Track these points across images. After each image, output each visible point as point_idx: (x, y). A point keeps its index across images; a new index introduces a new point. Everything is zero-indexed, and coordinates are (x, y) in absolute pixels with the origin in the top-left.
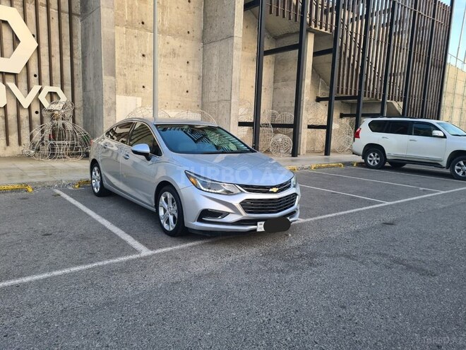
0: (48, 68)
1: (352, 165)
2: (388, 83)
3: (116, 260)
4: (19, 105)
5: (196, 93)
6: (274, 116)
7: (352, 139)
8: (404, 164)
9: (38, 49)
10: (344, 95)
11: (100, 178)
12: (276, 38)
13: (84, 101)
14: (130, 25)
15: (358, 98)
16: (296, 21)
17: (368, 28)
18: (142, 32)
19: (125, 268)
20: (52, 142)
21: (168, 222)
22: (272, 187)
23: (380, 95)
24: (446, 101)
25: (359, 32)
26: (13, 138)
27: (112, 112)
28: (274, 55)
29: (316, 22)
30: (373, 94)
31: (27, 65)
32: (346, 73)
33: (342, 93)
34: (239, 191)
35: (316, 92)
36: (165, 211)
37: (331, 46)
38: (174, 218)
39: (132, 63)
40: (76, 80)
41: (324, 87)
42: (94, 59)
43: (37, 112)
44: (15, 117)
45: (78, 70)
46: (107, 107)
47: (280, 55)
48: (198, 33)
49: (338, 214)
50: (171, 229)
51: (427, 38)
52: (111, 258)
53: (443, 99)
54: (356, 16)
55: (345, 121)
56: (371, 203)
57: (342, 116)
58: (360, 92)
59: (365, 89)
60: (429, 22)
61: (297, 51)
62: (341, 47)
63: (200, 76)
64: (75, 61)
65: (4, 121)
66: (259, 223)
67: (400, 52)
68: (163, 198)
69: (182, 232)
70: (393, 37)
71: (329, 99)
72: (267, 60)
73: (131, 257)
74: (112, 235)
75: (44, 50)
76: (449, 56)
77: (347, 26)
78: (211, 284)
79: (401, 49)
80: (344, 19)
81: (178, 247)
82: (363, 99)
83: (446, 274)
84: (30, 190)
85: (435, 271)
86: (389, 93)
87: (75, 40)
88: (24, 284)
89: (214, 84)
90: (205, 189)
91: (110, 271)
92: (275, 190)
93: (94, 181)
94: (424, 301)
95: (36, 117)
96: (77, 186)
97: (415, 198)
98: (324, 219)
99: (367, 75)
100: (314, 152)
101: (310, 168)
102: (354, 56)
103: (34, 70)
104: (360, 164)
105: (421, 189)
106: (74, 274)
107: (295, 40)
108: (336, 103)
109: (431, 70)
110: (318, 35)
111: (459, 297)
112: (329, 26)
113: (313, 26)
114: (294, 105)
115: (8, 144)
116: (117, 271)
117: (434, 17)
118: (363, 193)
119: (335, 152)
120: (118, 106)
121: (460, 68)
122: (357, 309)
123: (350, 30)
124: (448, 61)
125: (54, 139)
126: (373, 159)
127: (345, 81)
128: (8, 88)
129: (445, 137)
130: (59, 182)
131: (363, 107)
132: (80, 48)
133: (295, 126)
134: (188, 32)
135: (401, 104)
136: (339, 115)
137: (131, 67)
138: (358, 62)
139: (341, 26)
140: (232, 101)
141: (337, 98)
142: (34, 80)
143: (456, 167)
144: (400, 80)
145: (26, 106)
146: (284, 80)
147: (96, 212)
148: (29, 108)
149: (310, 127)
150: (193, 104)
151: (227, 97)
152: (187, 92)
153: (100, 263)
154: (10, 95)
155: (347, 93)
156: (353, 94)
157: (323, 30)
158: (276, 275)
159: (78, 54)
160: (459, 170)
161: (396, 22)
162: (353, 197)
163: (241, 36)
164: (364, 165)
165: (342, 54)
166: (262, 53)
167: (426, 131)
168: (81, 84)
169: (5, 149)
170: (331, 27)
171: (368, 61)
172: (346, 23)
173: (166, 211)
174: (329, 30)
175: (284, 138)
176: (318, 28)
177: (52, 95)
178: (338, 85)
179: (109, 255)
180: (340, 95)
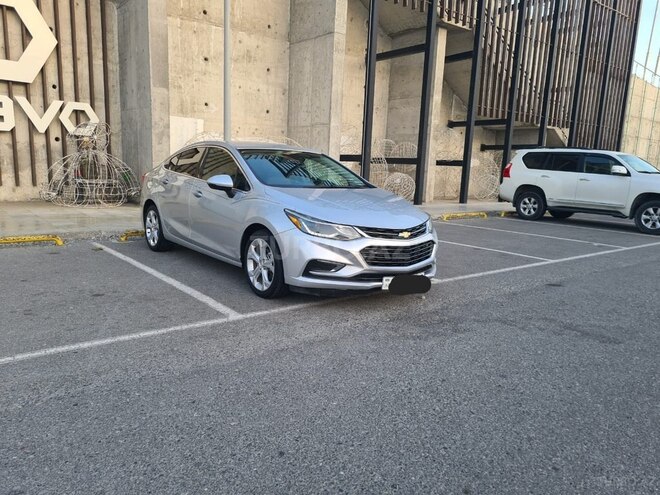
0: (72, 76)
1: (499, 215)
2: (549, 102)
3: (197, 325)
4: (32, 128)
5: (280, 114)
6: (389, 147)
7: (498, 180)
8: (571, 214)
9: (58, 48)
10: (488, 118)
11: (158, 226)
12: (393, 36)
13: (123, 123)
14: (186, 15)
15: (507, 122)
16: (422, 10)
17: (522, 23)
18: (204, 26)
19: (212, 333)
20: (80, 181)
21: (260, 279)
22: (402, 231)
23: (538, 118)
24: (629, 128)
25: (510, 29)
26: (25, 175)
27: (165, 139)
28: (389, 60)
29: (449, 13)
30: (528, 116)
31: (42, 71)
32: (490, 85)
33: (485, 115)
34: (358, 236)
35: (448, 113)
36: (256, 264)
37: (470, 48)
38: (269, 273)
39: (189, 70)
40: (111, 93)
41: (459, 107)
42: (137, 63)
43: (57, 139)
44: (27, 144)
45: (114, 79)
46: (157, 131)
47: (398, 60)
48: (283, 28)
49: (485, 273)
50: (265, 288)
51: (604, 38)
52: (191, 322)
53: (625, 125)
54: (506, 5)
55: (488, 155)
56: (529, 261)
57: (484, 148)
58: (510, 114)
59: (518, 110)
60: (609, 16)
61: (423, 53)
62: (485, 50)
63: (285, 90)
64: (110, 66)
65: (11, 151)
66: (385, 278)
67: (567, 56)
68: (252, 247)
69: (281, 291)
70: (557, 36)
71: (467, 124)
72: (381, 66)
73: (216, 321)
74: (185, 297)
75: (66, 50)
76: (634, 65)
77: (494, 19)
78: (328, 351)
79: (568, 52)
80: (489, 10)
81: (276, 311)
82: (515, 124)
83: (634, 341)
84: (60, 243)
85: (620, 339)
86: (550, 116)
87: (109, 36)
88: (84, 350)
89: (305, 100)
90: (312, 233)
91: (192, 337)
92: (406, 234)
93: (148, 230)
94: (607, 370)
95: (56, 146)
96: (123, 239)
97: (588, 256)
98: (468, 279)
99: (520, 89)
100: (444, 198)
101: (441, 219)
102: (502, 63)
103: (52, 79)
104: (510, 214)
105: (596, 244)
106: (146, 340)
107: (420, 39)
108: (475, 129)
109: (609, 83)
110: (452, 32)
111: (652, 366)
112: (468, 19)
113: (445, 19)
114: (417, 131)
115: (17, 183)
116: (201, 336)
117: (615, 7)
118: (516, 249)
119: (473, 199)
120: (172, 131)
121: (649, 81)
122: (521, 379)
123: (497, 24)
124: (633, 72)
125: (83, 176)
126: (529, 206)
127: (489, 97)
128: (16, 104)
129: (628, 174)
130: (96, 234)
131: (514, 135)
132: (117, 48)
133: (419, 161)
134: (269, 26)
135: (567, 131)
136: (479, 147)
137: (188, 75)
138: (508, 71)
139: (484, 19)
140: (332, 124)
141: (478, 123)
142: (52, 93)
143: (644, 216)
144: (566, 98)
145: (42, 129)
146: (404, 96)
147: (157, 269)
148: (47, 133)
149: (439, 163)
150: (276, 130)
151: (324, 120)
152: (268, 112)
153: (178, 328)
154: (20, 115)
155: (491, 116)
156: (500, 117)
157: (460, 24)
158: (412, 342)
159: (114, 56)
160: (647, 221)
161: (562, 14)
162: (504, 254)
163: (344, 32)
164: (516, 215)
165: (486, 59)
166: (374, 57)
167: (603, 166)
168: (118, 100)
169: (14, 190)
170: (471, 19)
171: (522, 70)
172: (492, 15)
173: (258, 265)
174: (468, 25)
175: (403, 178)
176: (453, 22)
177: (78, 115)
178: (480, 103)
179: (185, 319)
180: (482, 118)
